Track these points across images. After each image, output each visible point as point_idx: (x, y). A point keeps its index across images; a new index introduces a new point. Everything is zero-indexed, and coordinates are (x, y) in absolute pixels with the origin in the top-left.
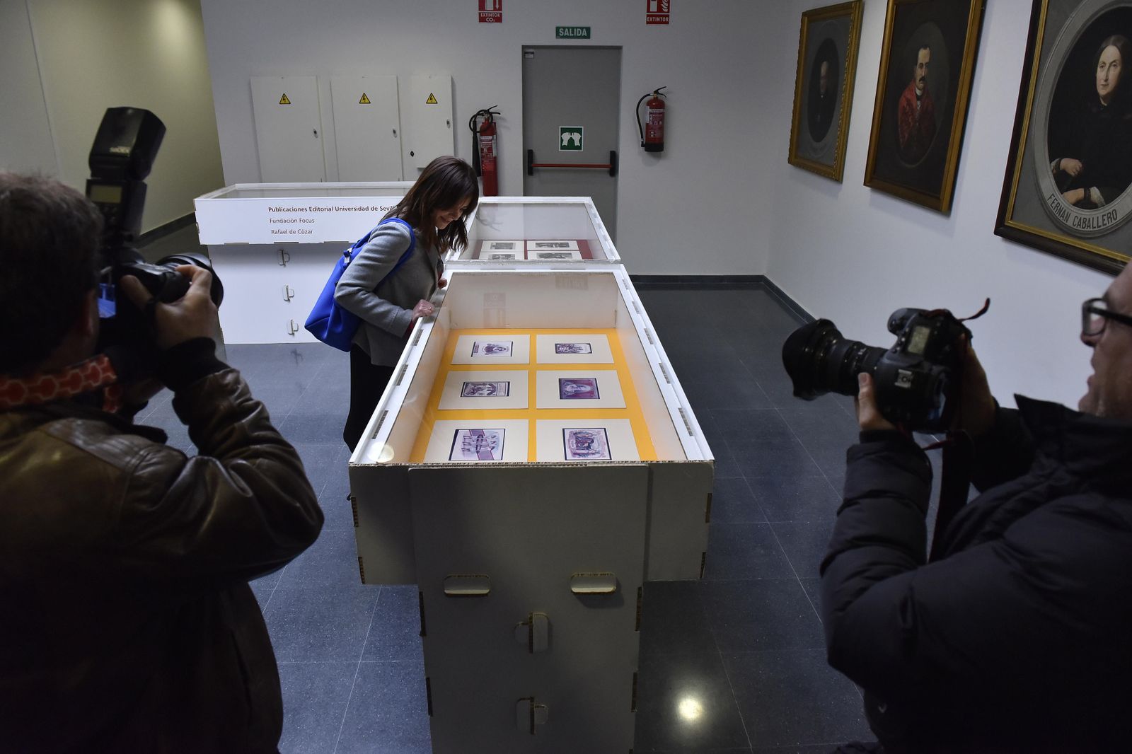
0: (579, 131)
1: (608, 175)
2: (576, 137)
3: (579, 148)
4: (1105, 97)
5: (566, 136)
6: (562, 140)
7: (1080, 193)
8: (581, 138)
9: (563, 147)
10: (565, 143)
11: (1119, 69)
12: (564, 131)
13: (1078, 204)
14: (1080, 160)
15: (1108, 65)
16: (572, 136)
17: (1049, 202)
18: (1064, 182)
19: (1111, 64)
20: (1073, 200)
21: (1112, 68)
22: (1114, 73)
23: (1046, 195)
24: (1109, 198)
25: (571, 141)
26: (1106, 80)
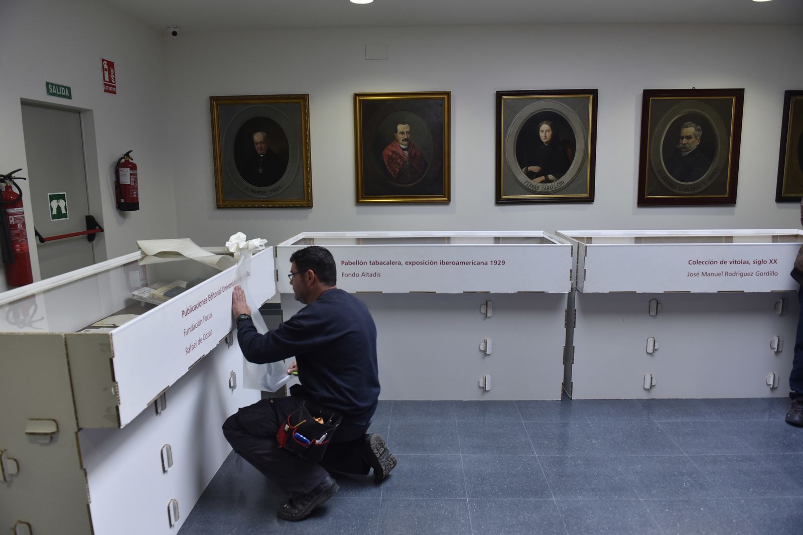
0: (62, 197)
1: (87, 242)
2: (62, 203)
3: (65, 216)
4: (546, 143)
5: (54, 204)
6: (52, 209)
7: (543, 178)
8: (66, 205)
9: (54, 217)
10: (55, 212)
11: (551, 132)
12: (52, 198)
13: (542, 182)
14: (539, 166)
15: (545, 132)
16: (59, 204)
17: (526, 184)
18: (531, 175)
19: (546, 131)
20: (540, 181)
21: (547, 132)
22: (549, 134)
23: (523, 182)
24: (558, 178)
25: (59, 208)
26: (545, 137)
